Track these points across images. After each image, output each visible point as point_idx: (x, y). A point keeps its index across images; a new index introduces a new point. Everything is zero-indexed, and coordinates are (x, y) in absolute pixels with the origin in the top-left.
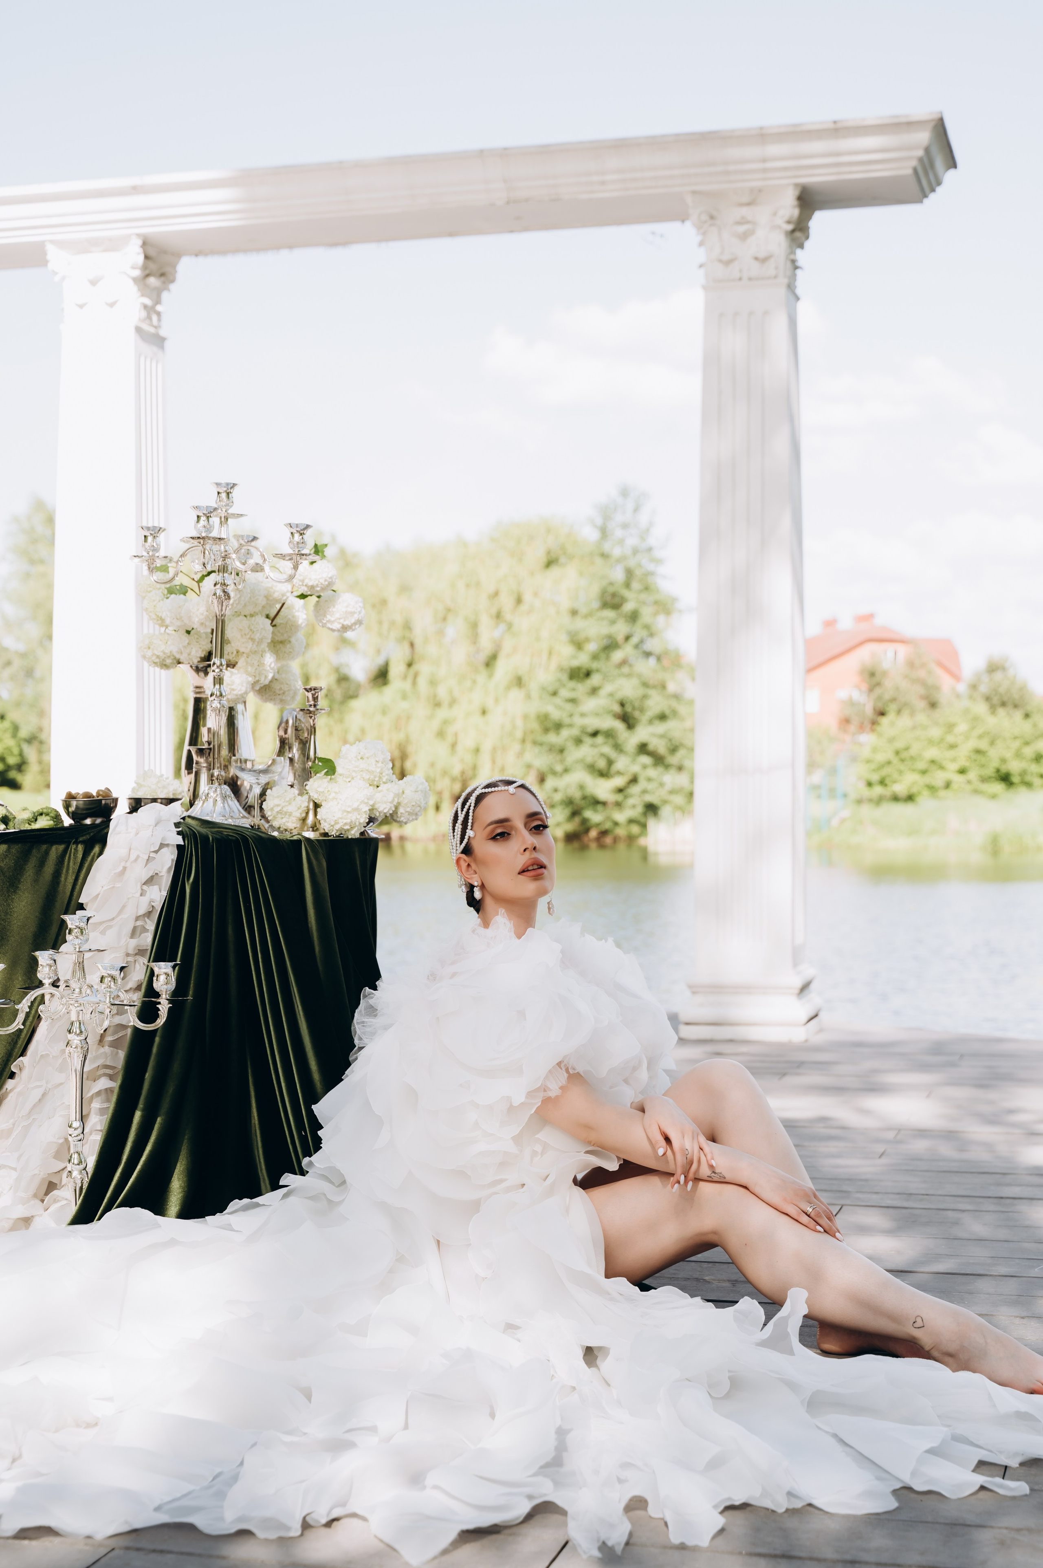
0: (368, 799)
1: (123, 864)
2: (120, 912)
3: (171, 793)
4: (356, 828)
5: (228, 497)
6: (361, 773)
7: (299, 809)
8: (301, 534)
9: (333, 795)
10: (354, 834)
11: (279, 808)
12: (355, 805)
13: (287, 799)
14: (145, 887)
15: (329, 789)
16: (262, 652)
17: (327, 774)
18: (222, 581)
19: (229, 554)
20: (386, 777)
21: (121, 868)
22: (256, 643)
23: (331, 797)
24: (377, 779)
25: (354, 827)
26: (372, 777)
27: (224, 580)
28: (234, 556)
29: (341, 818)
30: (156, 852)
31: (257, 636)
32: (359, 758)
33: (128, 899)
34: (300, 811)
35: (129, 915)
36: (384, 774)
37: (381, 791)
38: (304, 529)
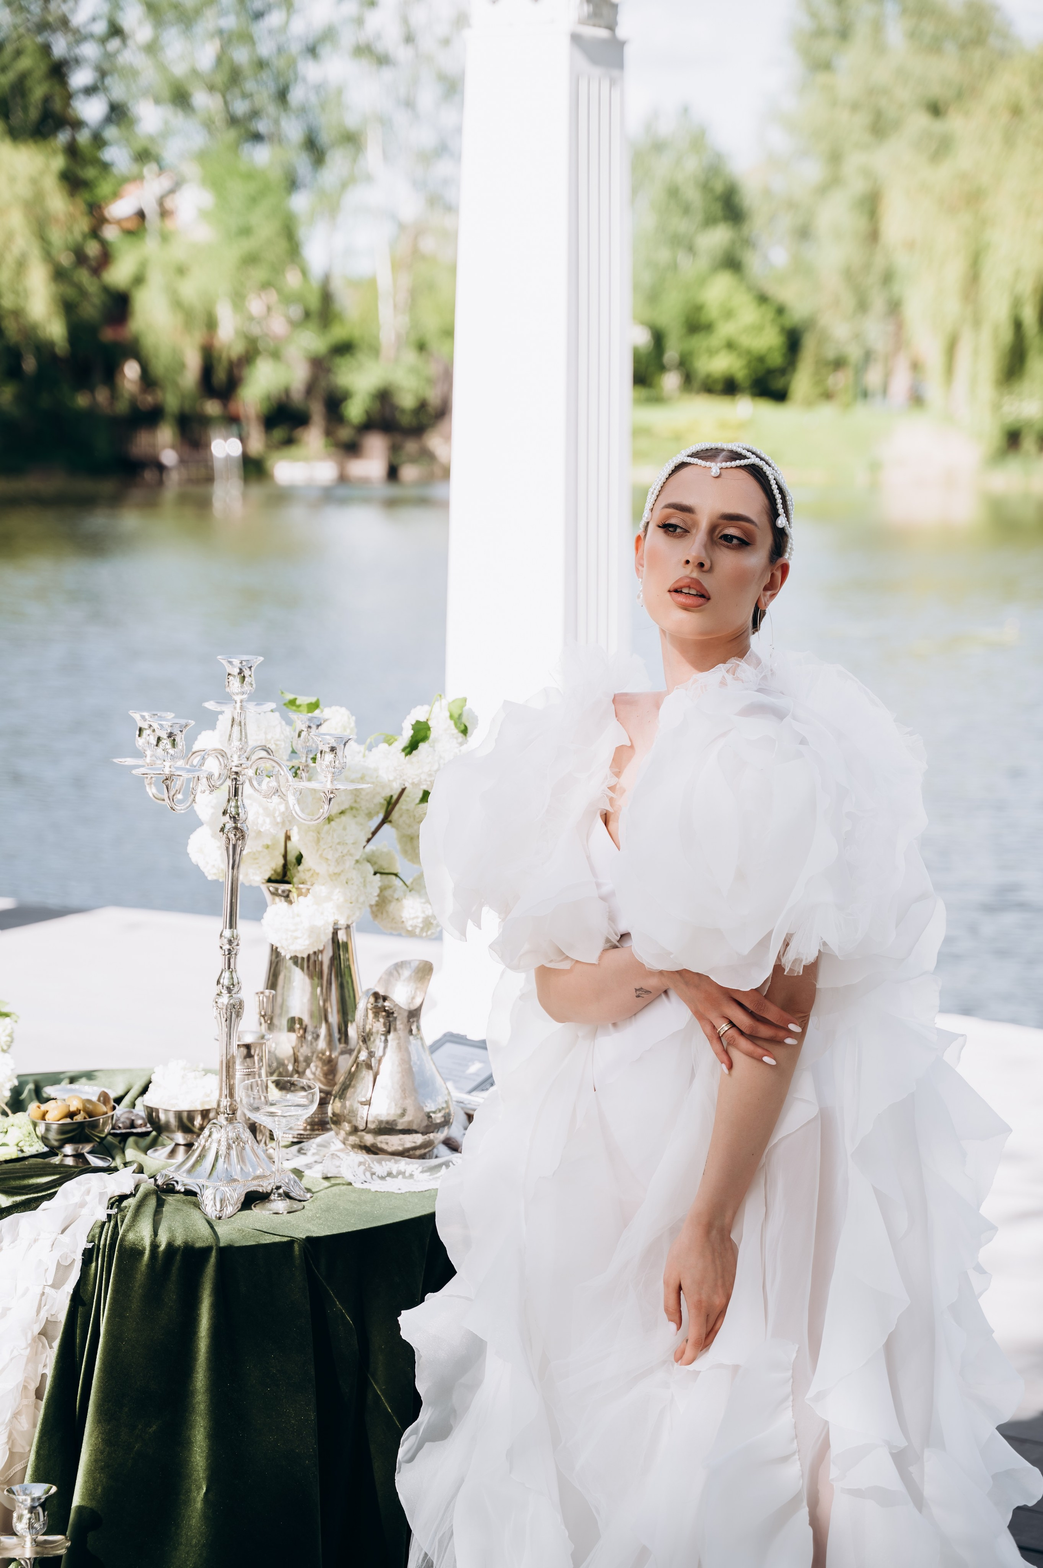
3: (199, 1102)
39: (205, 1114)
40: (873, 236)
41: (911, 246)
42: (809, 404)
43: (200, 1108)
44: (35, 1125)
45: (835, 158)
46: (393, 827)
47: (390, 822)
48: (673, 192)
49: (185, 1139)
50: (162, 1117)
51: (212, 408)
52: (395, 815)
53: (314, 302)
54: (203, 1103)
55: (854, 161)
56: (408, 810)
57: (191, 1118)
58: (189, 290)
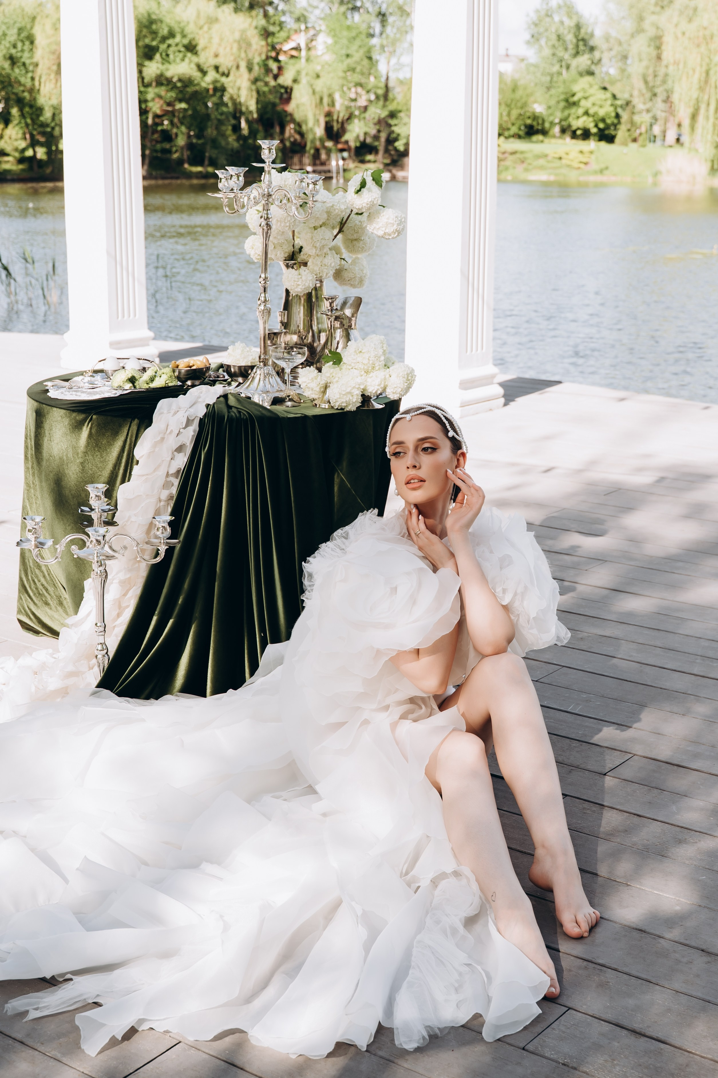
0: (359, 385)
1: (161, 435)
2: (155, 470)
3: (250, 362)
4: (351, 406)
5: (270, 152)
6: (358, 364)
7: (318, 385)
8: (314, 184)
9: (337, 379)
10: (352, 408)
11: (306, 384)
12: (348, 390)
13: (310, 378)
14: (175, 453)
15: (334, 375)
16: (325, 254)
17: (334, 363)
18: (266, 216)
19: (271, 195)
20: (378, 367)
21: (159, 438)
22: (319, 249)
23: (335, 380)
24: (370, 369)
25: (349, 404)
26: (366, 367)
27: (267, 214)
28: (273, 197)
29: (340, 398)
30: (184, 428)
31: (318, 245)
32: (358, 352)
33: (163, 461)
34: (319, 387)
35: (162, 472)
36: (376, 365)
37: (372, 377)
38: (317, 181)
39: (252, 367)
40: (659, 58)
41: (676, 63)
42: (625, 144)
43: (250, 365)
44: (174, 371)
45: (641, 19)
46: (343, 235)
47: (343, 231)
48: (559, 37)
49: (243, 380)
50: (232, 370)
51: (329, 144)
52: (345, 229)
53: (381, 92)
54: (251, 363)
55: (650, 19)
56: (351, 227)
57: (247, 371)
58: (320, 85)
